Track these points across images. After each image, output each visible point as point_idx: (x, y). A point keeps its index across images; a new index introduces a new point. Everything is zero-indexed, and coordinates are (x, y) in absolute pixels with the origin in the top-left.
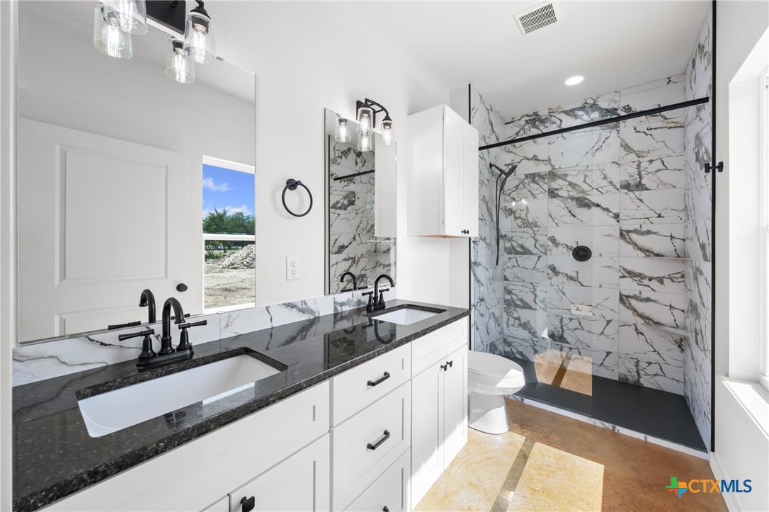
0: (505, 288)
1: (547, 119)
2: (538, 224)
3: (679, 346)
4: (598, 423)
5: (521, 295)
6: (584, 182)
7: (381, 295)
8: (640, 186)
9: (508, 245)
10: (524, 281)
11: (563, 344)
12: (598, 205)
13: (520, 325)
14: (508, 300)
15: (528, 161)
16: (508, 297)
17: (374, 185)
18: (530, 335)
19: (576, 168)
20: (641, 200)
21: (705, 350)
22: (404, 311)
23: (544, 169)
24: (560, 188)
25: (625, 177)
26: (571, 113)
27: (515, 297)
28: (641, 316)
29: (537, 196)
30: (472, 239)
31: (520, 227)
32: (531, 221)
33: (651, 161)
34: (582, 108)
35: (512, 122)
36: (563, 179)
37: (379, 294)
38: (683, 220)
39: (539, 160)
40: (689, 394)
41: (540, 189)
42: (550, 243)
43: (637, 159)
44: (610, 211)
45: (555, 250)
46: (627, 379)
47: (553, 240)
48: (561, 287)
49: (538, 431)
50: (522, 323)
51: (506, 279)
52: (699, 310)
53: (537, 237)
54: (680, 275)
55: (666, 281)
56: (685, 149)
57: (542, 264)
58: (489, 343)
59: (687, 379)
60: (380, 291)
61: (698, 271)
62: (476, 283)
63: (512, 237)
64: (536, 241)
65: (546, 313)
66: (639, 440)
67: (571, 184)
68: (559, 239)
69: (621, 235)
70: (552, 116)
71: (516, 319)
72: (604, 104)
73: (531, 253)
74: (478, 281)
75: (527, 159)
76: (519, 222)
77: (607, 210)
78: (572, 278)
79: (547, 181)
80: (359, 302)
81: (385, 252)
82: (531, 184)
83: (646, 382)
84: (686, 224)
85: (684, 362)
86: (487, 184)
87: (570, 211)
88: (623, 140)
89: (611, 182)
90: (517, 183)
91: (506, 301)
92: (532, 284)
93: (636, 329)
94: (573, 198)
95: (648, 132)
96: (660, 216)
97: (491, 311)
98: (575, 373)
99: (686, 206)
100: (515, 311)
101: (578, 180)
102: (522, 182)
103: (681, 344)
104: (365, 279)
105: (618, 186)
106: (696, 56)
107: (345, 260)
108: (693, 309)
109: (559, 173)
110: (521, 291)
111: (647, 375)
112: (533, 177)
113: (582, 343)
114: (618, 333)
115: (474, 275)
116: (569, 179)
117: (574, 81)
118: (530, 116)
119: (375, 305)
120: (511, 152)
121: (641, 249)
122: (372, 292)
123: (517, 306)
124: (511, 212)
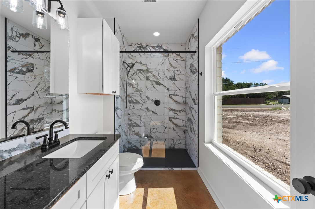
0: (129, 119)
1: (145, 47)
2: (142, 91)
3: (184, 133)
4: (167, 169)
5: (135, 121)
6: (158, 75)
7: (56, 136)
8: (174, 79)
9: (130, 99)
10: (136, 115)
11: (151, 139)
12: (162, 85)
13: (135, 134)
14: (130, 124)
15: (138, 64)
16: (130, 122)
17: (50, 62)
18: (139, 138)
19: (155, 70)
20: (175, 84)
21: (195, 134)
22: (76, 142)
23: (144, 68)
24: (150, 76)
25: (170, 75)
26: (153, 47)
27: (133, 122)
28: (175, 124)
29: (142, 79)
30: (116, 96)
31: (135, 91)
32: (139, 89)
33: (177, 71)
34: (157, 47)
35: (132, 45)
36: (151, 73)
37: (54, 135)
38: (185, 91)
39: (142, 64)
40: (188, 148)
41: (143, 76)
42: (146, 99)
43: (173, 69)
44: (166, 87)
45: (148, 101)
46: (171, 147)
47: (147, 97)
48: (150, 116)
49: (148, 182)
50: (136, 133)
51: (129, 115)
52: (192, 121)
53: (142, 96)
54: (184, 109)
55: (181, 111)
56: (186, 68)
57: (144, 107)
58: (122, 146)
59: (187, 143)
60: (55, 132)
61: (192, 108)
62: (118, 118)
63: (132, 96)
64: (141, 98)
65: (145, 127)
66: (179, 170)
67: (154, 75)
68: (150, 97)
69: (169, 96)
70: (147, 47)
71: (133, 132)
72: (164, 47)
73: (139, 103)
74: (118, 117)
75: (138, 62)
76: (134, 89)
77: (165, 86)
78: (154, 113)
79: (145, 73)
80: (33, 144)
81: (59, 103)
82: (139, 74)
83: (176, 147)
84: (186, 93)
85: (186, 138)
86: (122, 70)
87: (153, 86)
88: (170, 62)
89: (166, 76)
90: (134, 72)
91: (129, 124)
92: (140, 116)
93: (174, 129)
94: (154, 81)
95: (177, 61)
96: (179, 90)
97: (123, 130)
98: (155, 149)
99: (186, 87)
100: (133, 129)
101: (156, 74)
102: (136, 72)
103: (185, 132)
104: (43, 121)
105: (168, 78)
106: (191, 38)
107: (24, 109)
108: (190, 120)
109: (150, 70)
110: (135, 119)
111: (176, 144)
112: (140, 71)
113: (157, 137)
114: (168, 131)
115: (117, 114)
116: (153, 73)
117: (157, 34)
118: (139, 45)
119: (50, 143)
120: (131, 58)
121: (175, 101)
122: (47, 135)
123: (134, 126)
124: (131, 85)
